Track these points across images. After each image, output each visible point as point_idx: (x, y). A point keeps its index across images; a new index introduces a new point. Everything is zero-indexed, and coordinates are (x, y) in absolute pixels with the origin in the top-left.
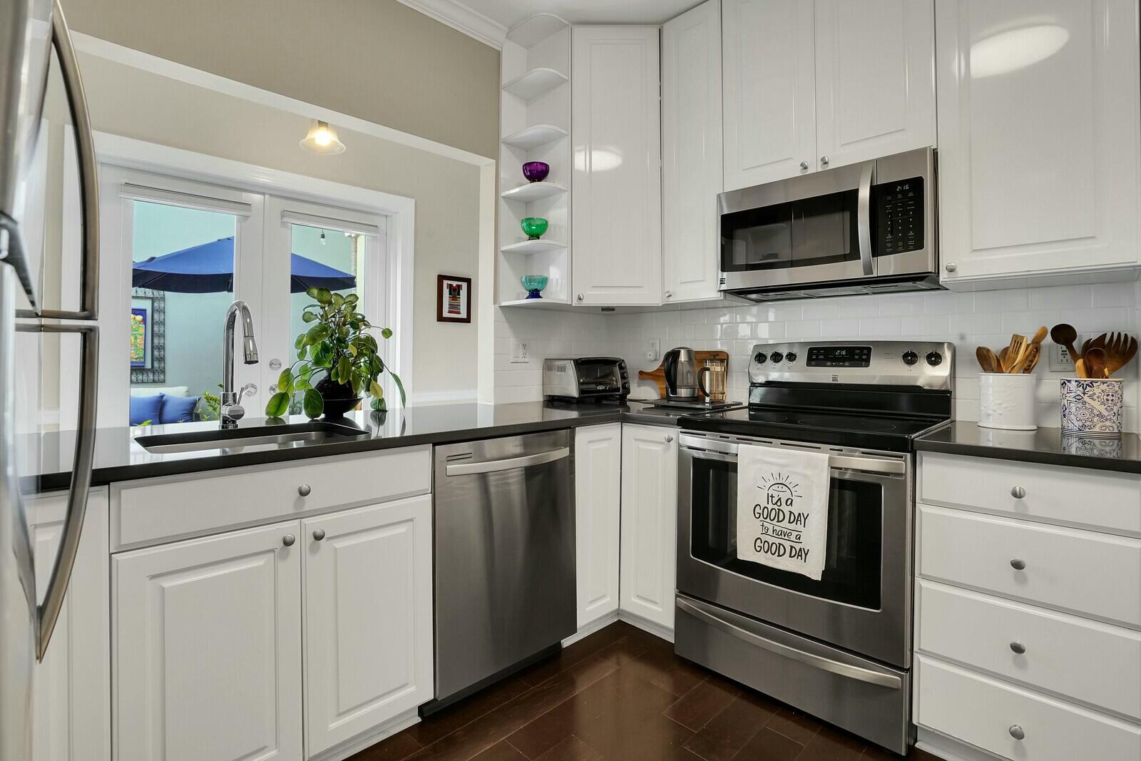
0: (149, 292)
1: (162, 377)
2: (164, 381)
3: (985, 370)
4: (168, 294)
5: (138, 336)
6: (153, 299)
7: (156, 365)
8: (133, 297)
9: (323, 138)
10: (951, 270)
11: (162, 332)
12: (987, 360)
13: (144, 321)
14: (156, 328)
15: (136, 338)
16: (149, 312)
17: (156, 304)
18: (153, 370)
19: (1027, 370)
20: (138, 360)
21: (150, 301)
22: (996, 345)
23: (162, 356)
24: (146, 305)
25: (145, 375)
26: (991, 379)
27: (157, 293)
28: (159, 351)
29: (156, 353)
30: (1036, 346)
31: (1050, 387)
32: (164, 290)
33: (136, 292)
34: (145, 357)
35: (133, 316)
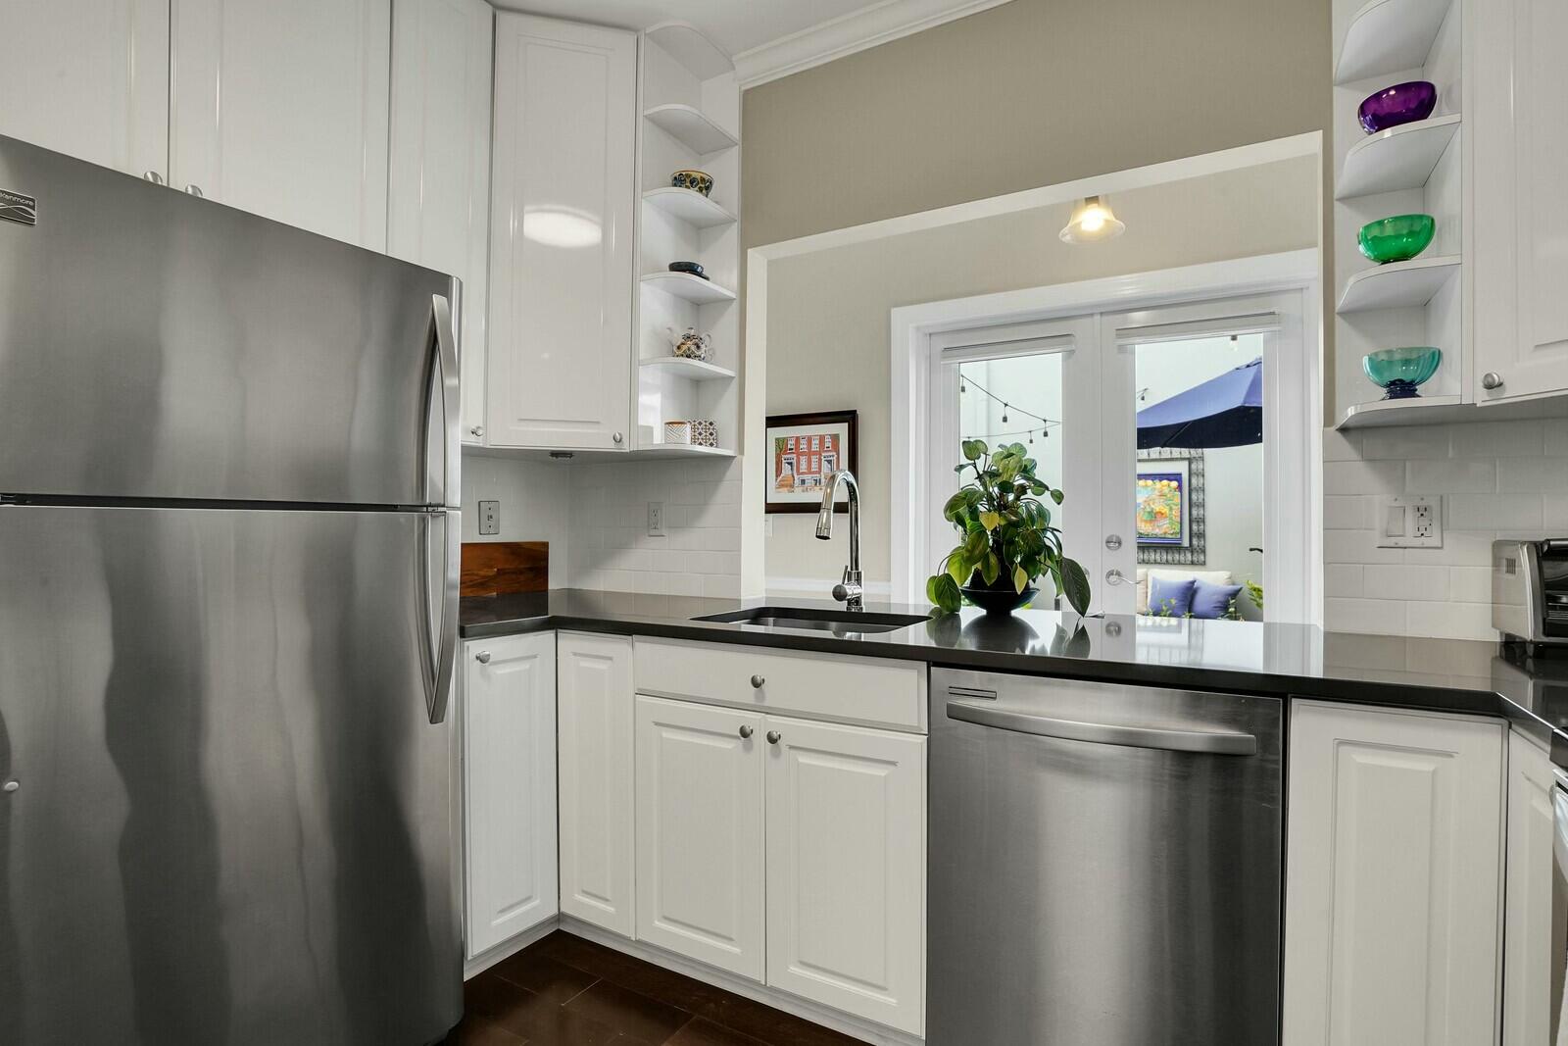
0: (1185, 452)
1: (1202, 557)
2: (1204, 563)
4: (1206, 451)
5: (1174, 507)
6: (1190, 460)
7: (1195, 542)
9: (1093, 220)
11: (1201, 500)
13: (1180, 488)
14: (1194, 497)
15: (1171, 509)
16: (1185, 477)
17: (1193, 466)
18: (1191, 549)
20: (1173, 536)
21: (1187, 463)
23: (1201, 531)
24: (1182, 468)
25: (1158, 555)
27: (1194, 452)
28: (1199, 525)
29: (1195, 527)
32: (1202, 447)
33: (1171, 453)
34: (1181, 532)
35: (1165, 482)
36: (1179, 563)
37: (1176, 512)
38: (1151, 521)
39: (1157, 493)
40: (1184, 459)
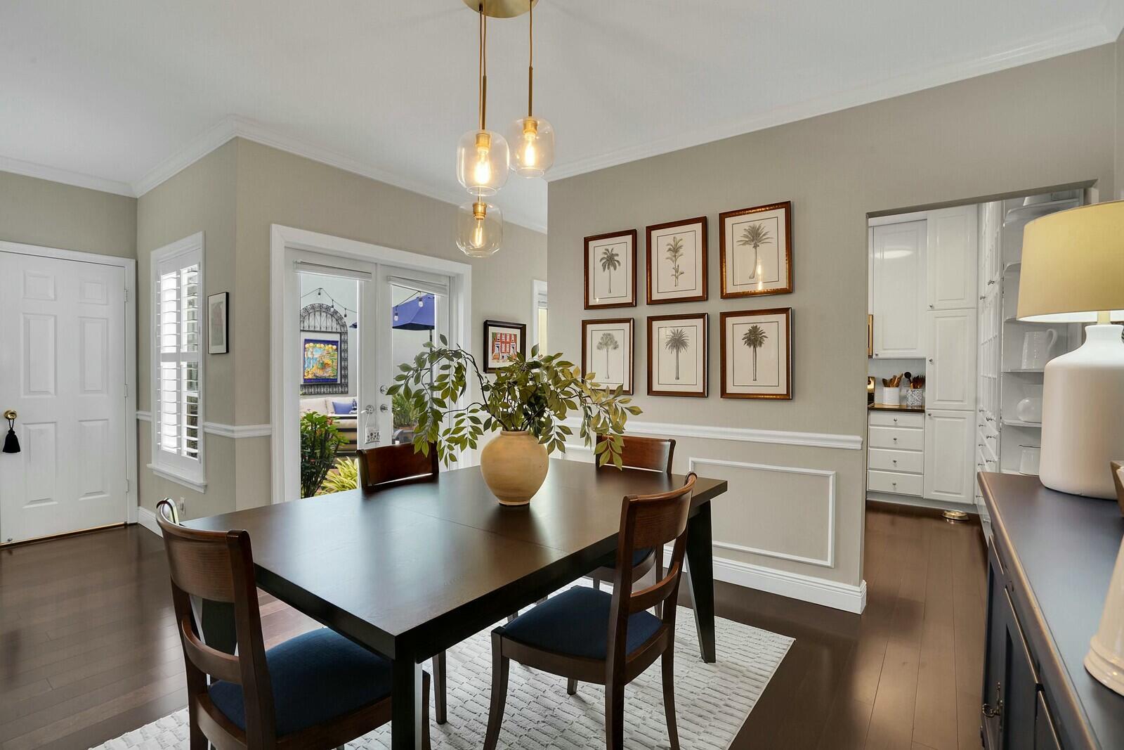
1: (346, 389)
2: (347, 392)
3: (885, 386)
5: (334, 360)
6: (341, 334)
7: (343, 380)
8: (301, 331)
10: (877, 355)
11: (346, 356)
12: (886, 383)
13: (336, 349)
14: (343, 354)
15: (333, 362)
17: (342, 337)
18: (341, 384)
19: (897, 386)
20: (333, 378)
21: (339, 335)
22: (888, 378)
23: (346, 374)
26: (887, 389)
28: (345, 371)
29: (343, 372)
30: (900, 378)
31: (904, 391)
34: (337, 375)
35: (330, 346)
36: (336, 393)
37: (335, 364)
38: (322, 369)
39: (326, 352)
40: (338, 333)
